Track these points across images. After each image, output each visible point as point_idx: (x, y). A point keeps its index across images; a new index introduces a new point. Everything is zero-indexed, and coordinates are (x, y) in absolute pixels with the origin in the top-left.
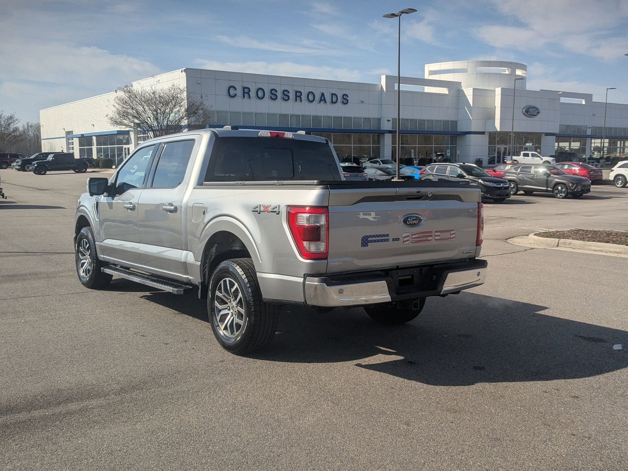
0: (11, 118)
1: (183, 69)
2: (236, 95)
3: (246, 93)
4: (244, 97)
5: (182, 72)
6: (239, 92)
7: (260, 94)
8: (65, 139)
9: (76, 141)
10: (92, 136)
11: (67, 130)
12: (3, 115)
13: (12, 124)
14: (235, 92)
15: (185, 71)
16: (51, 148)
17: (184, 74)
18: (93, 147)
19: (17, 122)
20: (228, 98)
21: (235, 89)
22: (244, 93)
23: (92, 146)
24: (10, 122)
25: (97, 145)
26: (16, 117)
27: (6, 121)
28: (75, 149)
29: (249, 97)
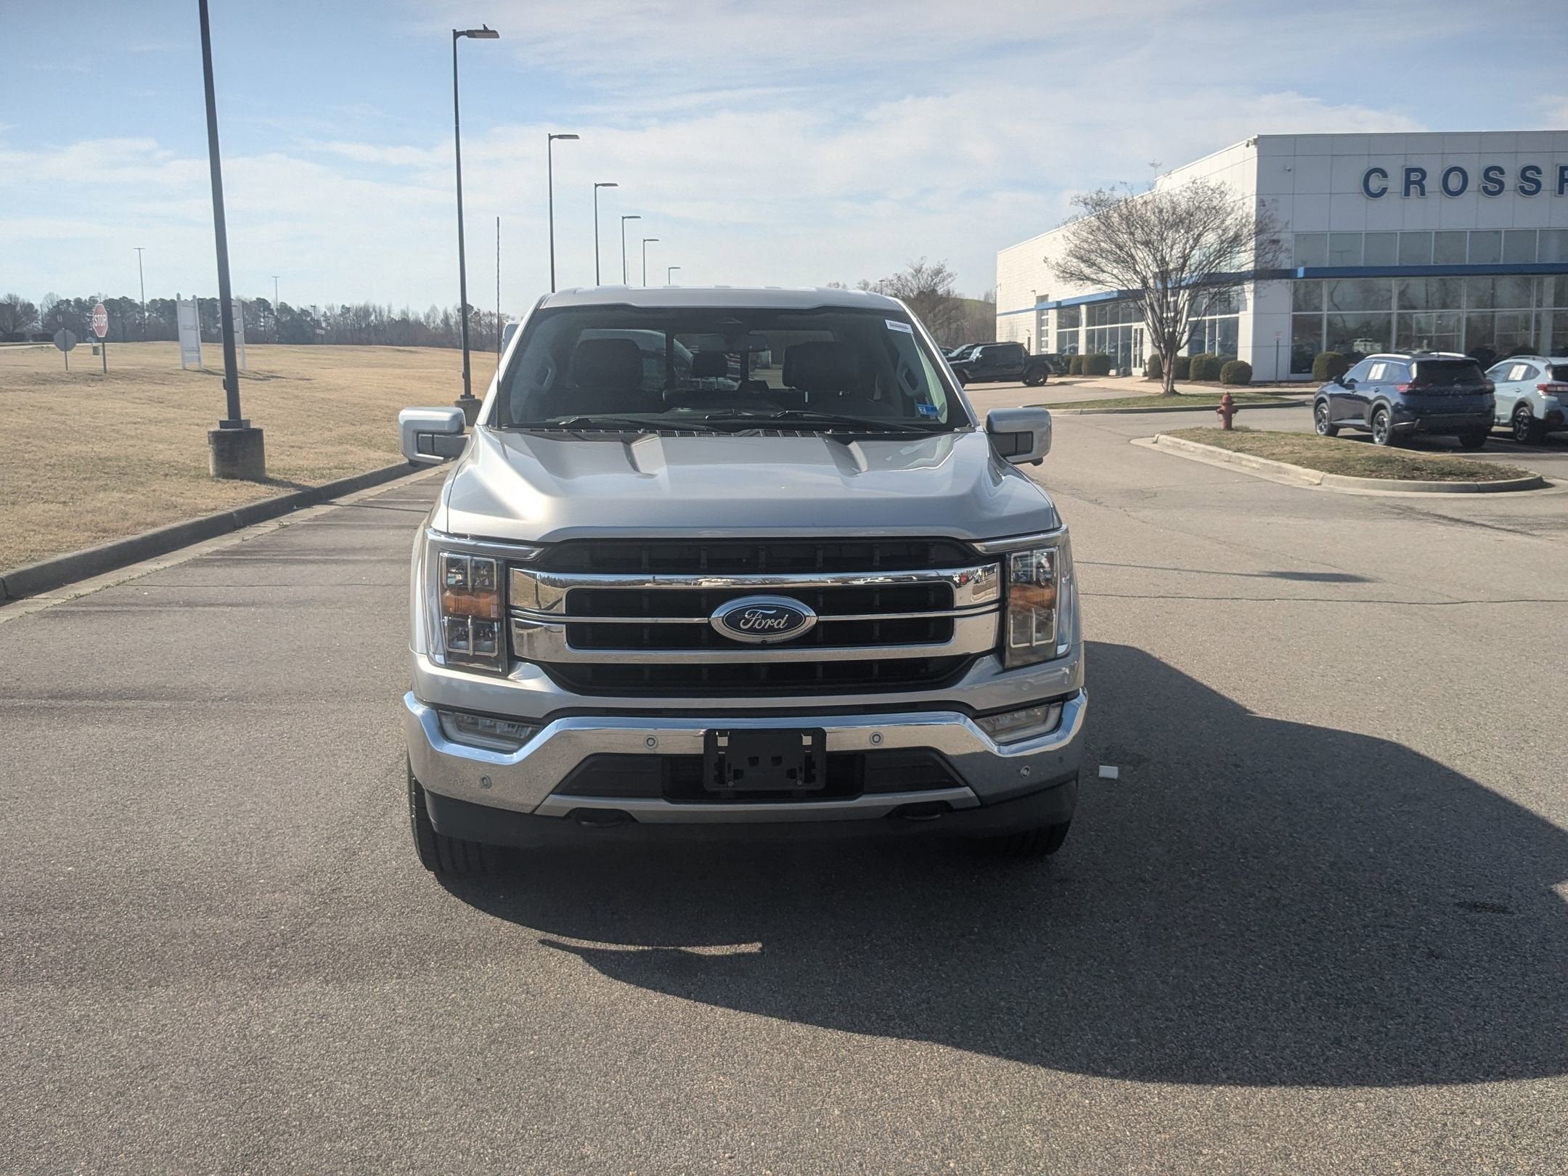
0: (938, 272)
1: (1251, 139)
2: (1384, 190)
3: (1414, 182)
4: (1407, 193)
5: (1248, 146)
6: (1395, 182)
7: (1454, 183)
8: (1034, 314)
9: (1052, 316)
10: (1079, 305)
11: (1039, 294)
12: (924, 267)
13: (941, 286)
14: (1383, 183)
15: (1255, 142)
16: (1012, 333)
17: (1253, 149)
18: (1080, 328)
19: (949, 280)
20: (1363, 199)
21: (1385, 175)
22: (1408, 183)
23: (1078, 327)
24: (936, 280)
25: (1088, 325)
26: (948, 270)
27: (930, 278)
28: (1049, 335)
29: (1423, 193)
